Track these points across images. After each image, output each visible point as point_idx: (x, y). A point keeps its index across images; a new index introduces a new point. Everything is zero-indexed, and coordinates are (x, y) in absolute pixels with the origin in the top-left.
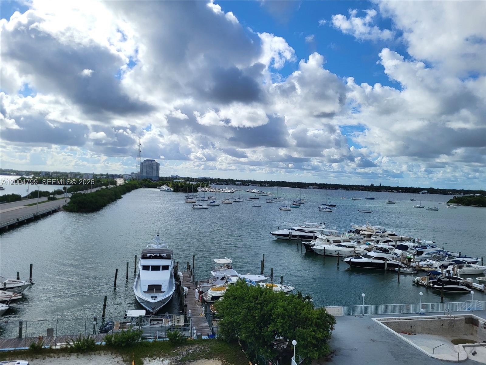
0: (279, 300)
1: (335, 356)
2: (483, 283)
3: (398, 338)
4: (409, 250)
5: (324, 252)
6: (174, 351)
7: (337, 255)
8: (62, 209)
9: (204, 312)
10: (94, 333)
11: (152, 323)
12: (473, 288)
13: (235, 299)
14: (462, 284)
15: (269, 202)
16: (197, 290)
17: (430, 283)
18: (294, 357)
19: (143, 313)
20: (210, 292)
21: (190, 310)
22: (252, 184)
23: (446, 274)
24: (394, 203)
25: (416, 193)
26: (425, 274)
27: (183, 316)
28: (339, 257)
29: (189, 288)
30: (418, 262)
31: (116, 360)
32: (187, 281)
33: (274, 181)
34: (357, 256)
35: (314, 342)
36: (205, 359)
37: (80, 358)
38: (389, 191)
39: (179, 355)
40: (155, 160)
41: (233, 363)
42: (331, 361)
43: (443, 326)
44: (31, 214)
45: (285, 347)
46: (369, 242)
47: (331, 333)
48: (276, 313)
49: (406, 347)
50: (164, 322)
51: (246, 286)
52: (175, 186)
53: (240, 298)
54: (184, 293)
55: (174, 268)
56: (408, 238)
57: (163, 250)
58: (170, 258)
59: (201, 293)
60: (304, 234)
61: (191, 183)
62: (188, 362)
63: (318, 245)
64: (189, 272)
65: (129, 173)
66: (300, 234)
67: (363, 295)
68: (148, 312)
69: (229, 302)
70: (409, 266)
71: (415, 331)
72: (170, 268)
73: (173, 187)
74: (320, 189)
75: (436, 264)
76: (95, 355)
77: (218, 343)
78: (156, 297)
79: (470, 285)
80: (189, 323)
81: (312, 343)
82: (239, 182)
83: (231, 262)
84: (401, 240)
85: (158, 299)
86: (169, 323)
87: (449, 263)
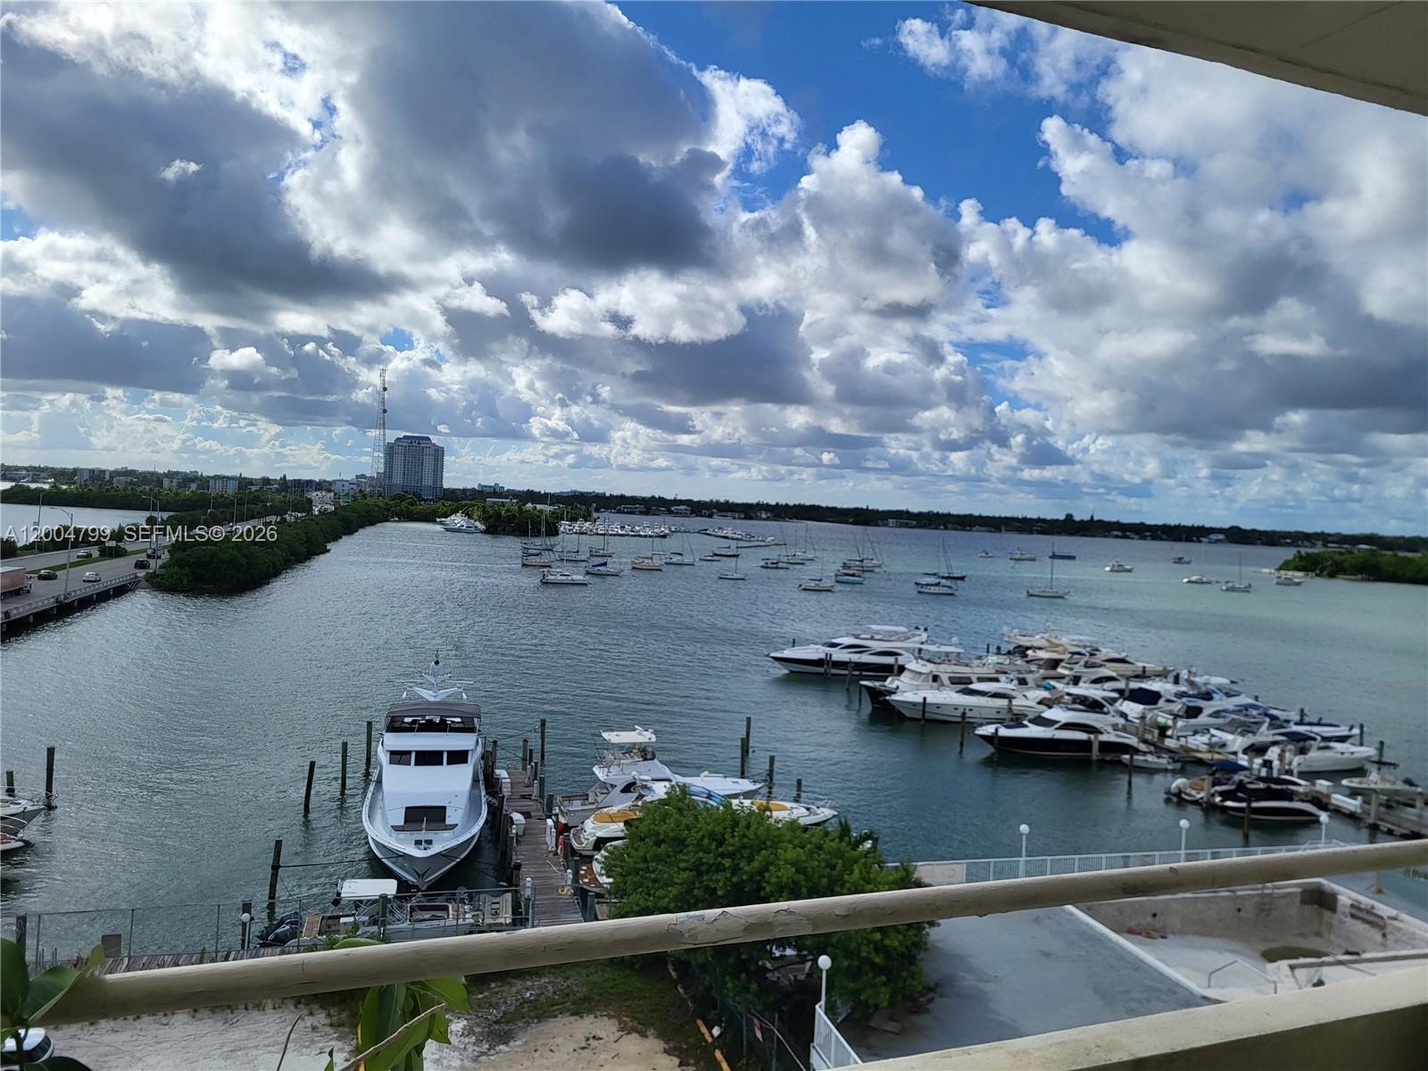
0: (786, 844)
1: (938, 1000)
2: (1360, 794)
3: (1115, 948)
4: (1161, 703)
5: (924, 711)
6: (480, 996)
7: (960, 720)
8: (143, 583)
9: (569, 882)
10: (243, 947)
11: (419, 915)
12: (1332, 807)
13: (658, 843)
14: (1303, 797)
15: (769, 565)
16: (550, 822)
17: (1213, 795)
18: (822, 1002)
19: (389, 887)
20: (592, 825)
21: (528, 879)
22: (720, 511)
23: (1259, 771)
24: (1129, 571)
25: (1192, 541)
26: (1203, 770)
27: (509, 896)
28: (962, 725)
29: (527, 815)
30: (1185, 737)
31: (309, 1024)
32: (523, 797)
33: (787, 505)
34: (1017, 720)
35: (878, 960)
36: (572, 1015)
37: (200, 1020)
38: (1117, 537)
39: (497, 1006)
40: (431, 437)
41: (652, 1024)
42: (927, 1011)
43: (1242, 913)
44: (48, 599)
45: (802, 977)
46: (1053, 683)
47: (928, 934)
48: (774, 880)
49: (1136, 969)
50: (451, 912)
51: (693, 806)
52: (490, 517)
53: (675, 839)
54: (514, 831)
55: (483, 758)
56: (1161, 669)
57: (451, 704)
58: (471, 730)
59: (563, 829)
60: (866, 658)
61: (539, 507)
62: (520, 1024)
63: (907, 691)
64: (528, 771)
65: (350, 477)
66: (855, 658)
67: (1024, 828)
68: (403, 886)
69: (642, 853)
70: (1159, 749)
71: (1164, 927)
72: (472, 759)
73: (484, 519)
74: (921, 527)
75: (1237, 742)
76: (246, 1008)
77: (608, 969)
78: (429, 842)
79: (1324, 800)
80: (527, 914)
81: (873, 964)
82: (683, 507)
83: (654, 739)
84: (1143, 675)
85: (436, 848)
86: (467, 916)
87: (1271, 739)
